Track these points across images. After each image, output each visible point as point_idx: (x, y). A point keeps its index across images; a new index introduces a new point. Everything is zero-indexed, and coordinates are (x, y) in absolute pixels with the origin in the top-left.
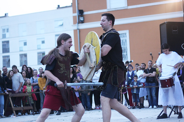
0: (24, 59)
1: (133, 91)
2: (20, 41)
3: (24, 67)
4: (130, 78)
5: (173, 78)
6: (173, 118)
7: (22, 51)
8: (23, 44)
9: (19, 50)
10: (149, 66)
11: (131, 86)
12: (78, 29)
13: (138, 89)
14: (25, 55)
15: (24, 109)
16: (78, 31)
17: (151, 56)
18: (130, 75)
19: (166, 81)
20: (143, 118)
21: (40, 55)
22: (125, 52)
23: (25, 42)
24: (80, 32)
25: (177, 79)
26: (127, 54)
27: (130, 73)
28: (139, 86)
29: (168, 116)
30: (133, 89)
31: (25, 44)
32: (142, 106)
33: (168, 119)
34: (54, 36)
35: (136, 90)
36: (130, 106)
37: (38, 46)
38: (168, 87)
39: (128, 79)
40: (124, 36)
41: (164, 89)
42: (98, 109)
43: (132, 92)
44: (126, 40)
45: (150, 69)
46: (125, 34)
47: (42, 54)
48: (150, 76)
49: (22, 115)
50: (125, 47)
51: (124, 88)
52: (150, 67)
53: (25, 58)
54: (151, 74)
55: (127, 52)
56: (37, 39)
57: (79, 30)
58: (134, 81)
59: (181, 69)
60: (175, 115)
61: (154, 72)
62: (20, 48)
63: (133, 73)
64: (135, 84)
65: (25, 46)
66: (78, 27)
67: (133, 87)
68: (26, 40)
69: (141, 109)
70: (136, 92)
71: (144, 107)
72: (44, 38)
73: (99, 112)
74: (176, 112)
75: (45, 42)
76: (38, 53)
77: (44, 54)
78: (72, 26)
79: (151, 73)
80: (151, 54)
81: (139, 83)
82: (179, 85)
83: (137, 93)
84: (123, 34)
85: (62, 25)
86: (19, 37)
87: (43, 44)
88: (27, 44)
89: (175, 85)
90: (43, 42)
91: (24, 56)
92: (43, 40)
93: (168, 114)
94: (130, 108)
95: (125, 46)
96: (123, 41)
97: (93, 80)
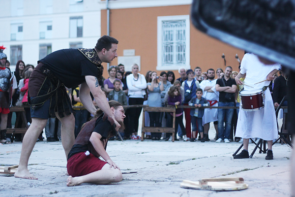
0: (17, 53)
1: (194, 113)
2: (11, 24)
3: (21, 63)
4: (188, 91)
5: (262, 95)
6: (257, 158)
7: (15, 40)
8: (17, 29)
9: (9, 39)
10: (227, 75)
11: (191, 104)
12: (108, 9)
13: (202, 110)
14: (20, 48)
15: (15, 133)
16: (108, 11)
17: (223, 59)
18: (188, 87)
19: (251, 98)
20: (209, 156)
21: (43, 48)
22: (181, 51)
23: (20, 25)
24: (110, 13)
25: (268, 97)
26: (184, 54)
27: (189, 83)
28: (204, 105)
29: (250, 154)
30: (193, 109)
31: (20, 29)
32: (205, 139)
33: (249, 159)
34: (68, 19)
35: (199, 111)
36: (188, 137)
37: (40, 33)
38: (253, 108)
39: (186, 92)
40: (182, 24)
41: (247, 110)
42: (135, 139)
43: (191, 114)
44: (184, 31)
45: (227, 80)
46: (184, 21)
47: (46, 48)
48: (226, 91)
49: (12, 142)
50: (183, 43)
51: (179, 107)
52: (228, 77)
53: (19, 51)
54: (228, 89)
55: (184, 51)
56: (40, 22)
57: (110, 10)
58: (197, 97)
59: (273, 82)
60: (260, 154)
61: (233, 86)
62: (11, 35)
63: (193, 84)
64: (198, 101)
65: (20, 33)
66: (108, 5)
67: (193, 106)
68: (22, 23)
69: (204, 142)
70: (198, 115)
71: (209, 140)
72: (51, 22)
73: (137, 143)
74: (263, 149)
75: (53, 28)
76: (41, 46)
77: (49, 47)
78: (99, 3)
79: (228, 87)
80: (223, 57)
81: (203, 101)
82: (271, 106)
83: (200, 117)
84: (181, 21)
85: (82, 2)
86: (11, 17)
87: (50, 31)
88: (24, 29)
89: (266, 105)
90: (50, 28)
91: (17, 49)
92: (49, 24)
93: (250, 152)
94: (187, 141)
95: (183, 41)
96: (180, 33)
97: (129, 91)
